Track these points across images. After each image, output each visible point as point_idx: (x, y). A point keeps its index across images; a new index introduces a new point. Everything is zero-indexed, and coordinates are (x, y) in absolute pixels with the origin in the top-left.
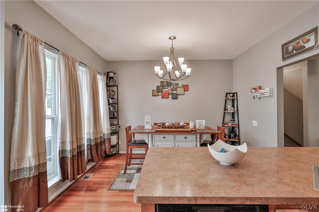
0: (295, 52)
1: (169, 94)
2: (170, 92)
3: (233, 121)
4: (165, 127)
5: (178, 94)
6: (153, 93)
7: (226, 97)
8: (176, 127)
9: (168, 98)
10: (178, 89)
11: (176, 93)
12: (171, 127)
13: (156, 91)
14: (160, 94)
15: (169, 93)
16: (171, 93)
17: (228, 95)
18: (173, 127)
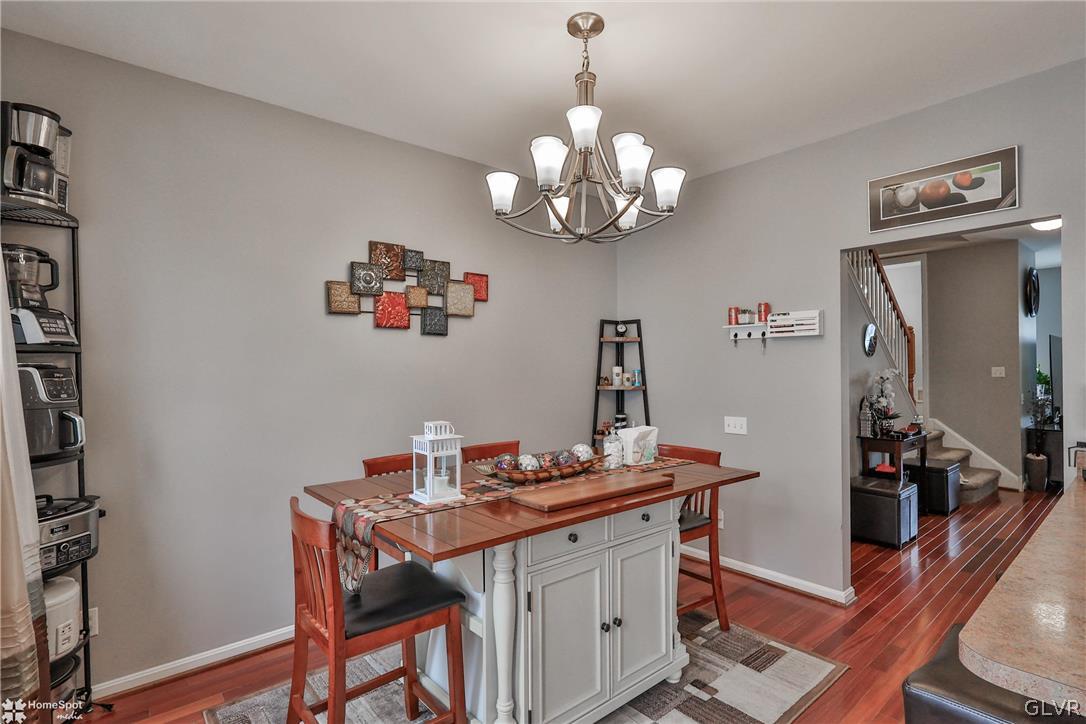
0: (923, 209)
1: (410, 308)
2: (418, 298)
3: (623, 420)
4: (521, 477)
5: (450, 312)
6: (333, 298)
7: (601, 335)
8: (565, 471)
9: (407, 327)
10: (452, 288)
11: (440, 305)
12: (546, 474)
13: (346, 289)
14: (368, 304)
15: (413, 302)
16: (423, 303)
17: (609, 330)
18: (555, 473)
